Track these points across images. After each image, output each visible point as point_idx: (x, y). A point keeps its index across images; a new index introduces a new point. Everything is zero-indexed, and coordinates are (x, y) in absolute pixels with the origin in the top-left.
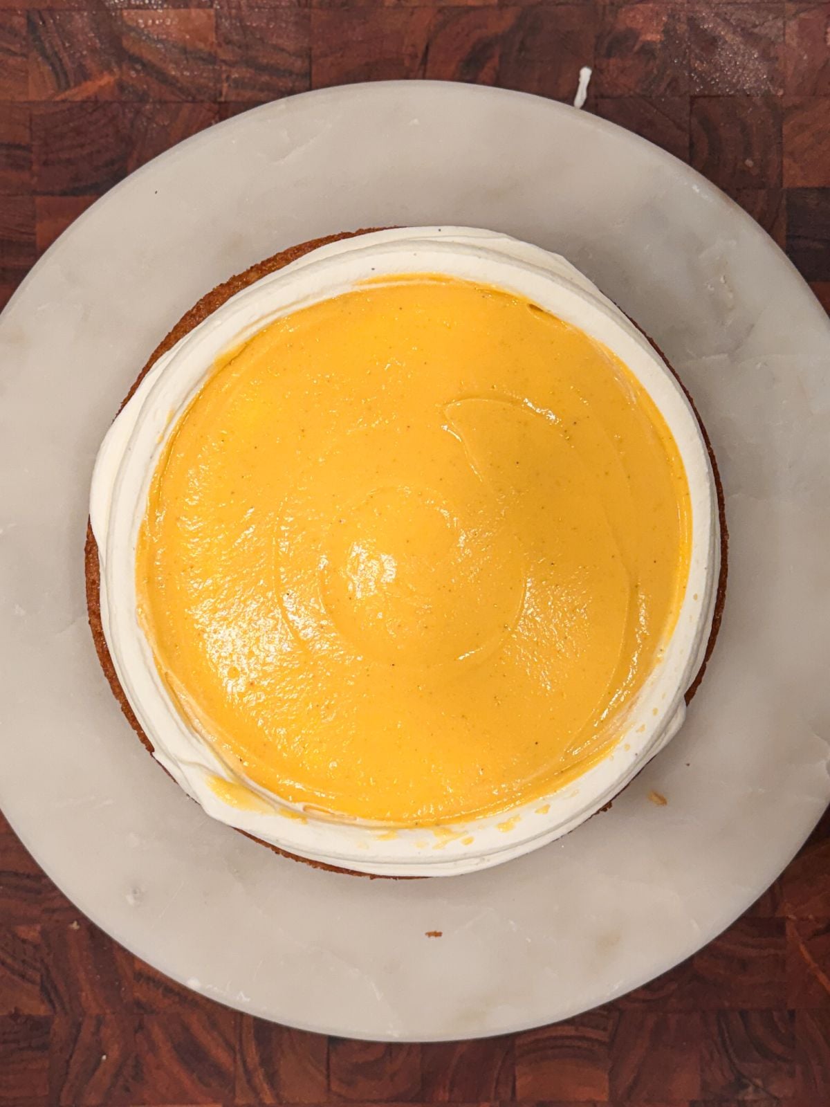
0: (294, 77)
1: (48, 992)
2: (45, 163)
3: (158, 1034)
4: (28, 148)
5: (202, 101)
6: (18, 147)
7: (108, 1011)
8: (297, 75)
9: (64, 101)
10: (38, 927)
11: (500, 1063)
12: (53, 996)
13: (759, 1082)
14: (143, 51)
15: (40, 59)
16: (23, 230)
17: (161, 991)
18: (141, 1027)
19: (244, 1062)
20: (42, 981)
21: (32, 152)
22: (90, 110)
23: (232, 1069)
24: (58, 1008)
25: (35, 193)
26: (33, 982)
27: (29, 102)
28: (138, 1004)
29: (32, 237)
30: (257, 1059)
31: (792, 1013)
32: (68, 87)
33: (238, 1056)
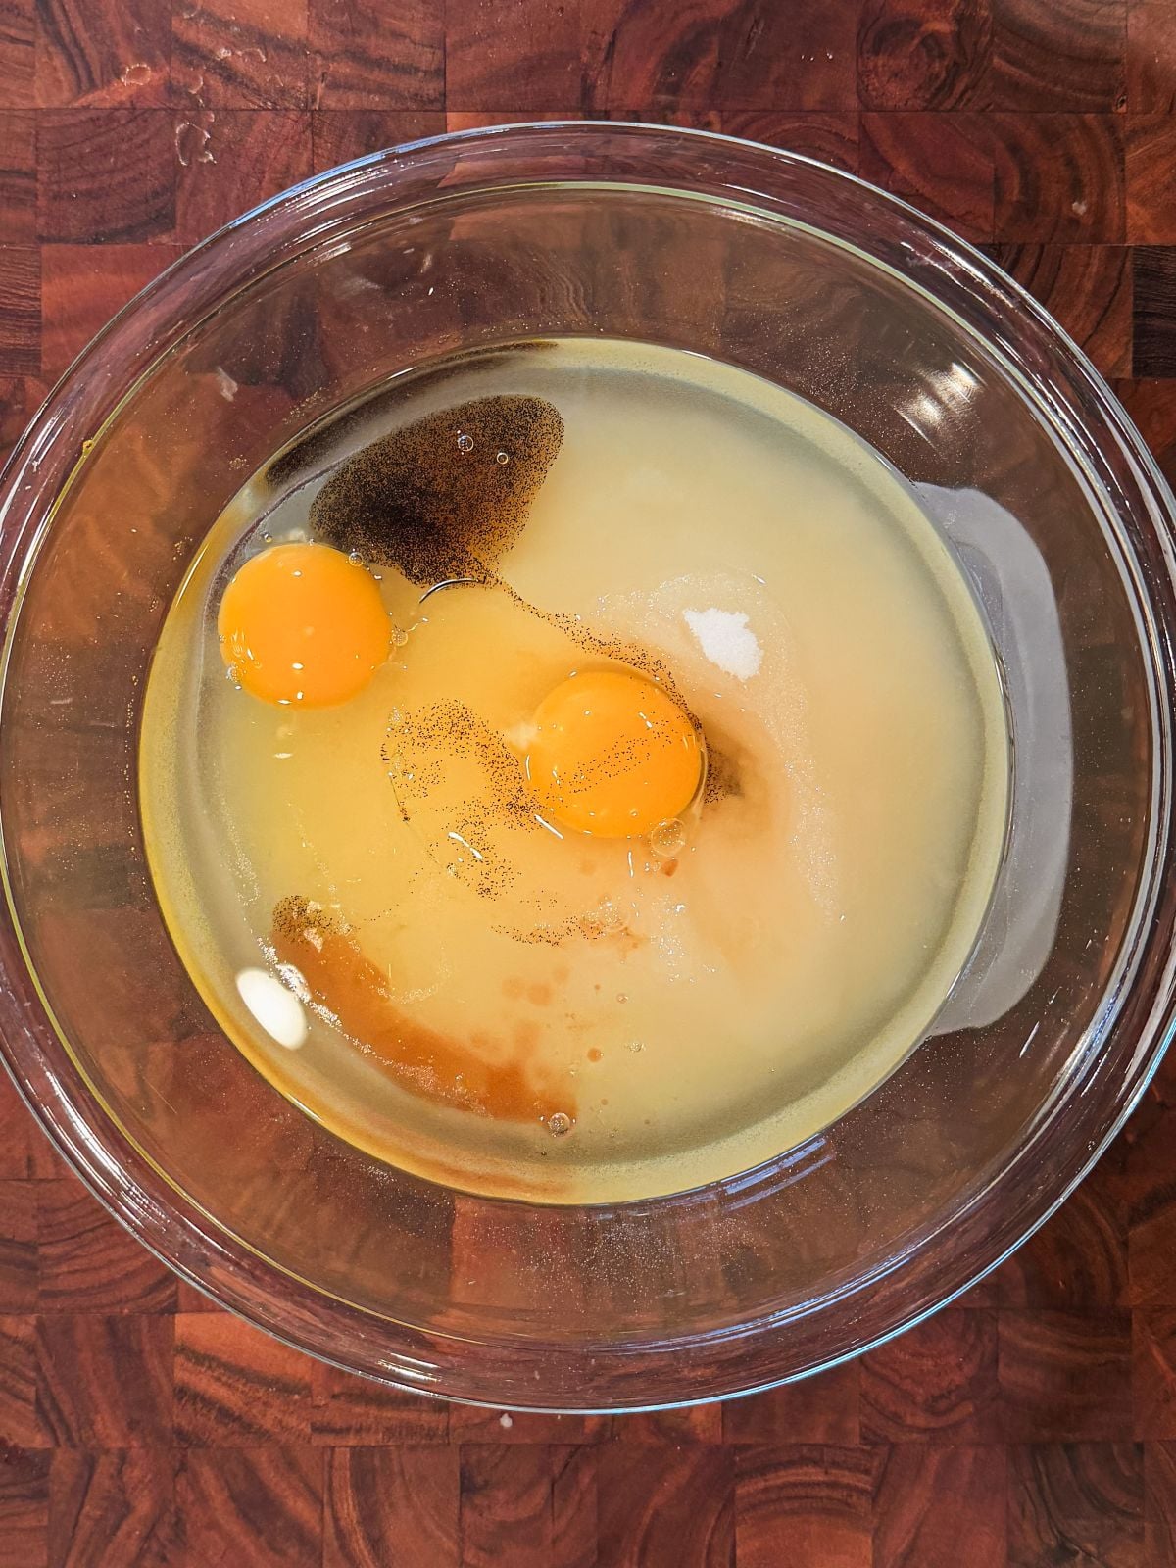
0: (421, 74)
1: (46, 1414)
2: (57, 197)
3: (208, 1476)
4: (32, 175)
5: (287, 109)
6: (19, 173)
7: (135, 1443)
8: (426, 72)
9: (86, 108)
10: (33, 1319)
11: (713, 1522)
12: (53, 1417)
13: (1091, 1548)
14: (201, 36)
15: (51, 49)
16: (23, 293)
17: (213, 1415)
18: (184, 1467)
19: (336, 1519)
20: (38, 1400)
21: (37, 180)
22: (123, 122)
23: (318, 1529)
24: (62, 1438)
25: (42, 239)
26: (26, 1400)
27: (36, 110)
28: (180, 1433)
29: (36, 303)
30: (354, 1515)
31: (1140, 1447)
32: (93, 86)
33: (328, 1512)
